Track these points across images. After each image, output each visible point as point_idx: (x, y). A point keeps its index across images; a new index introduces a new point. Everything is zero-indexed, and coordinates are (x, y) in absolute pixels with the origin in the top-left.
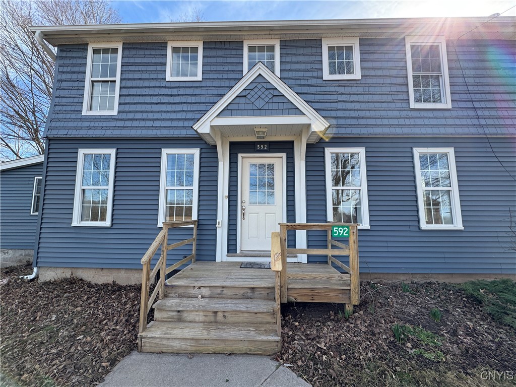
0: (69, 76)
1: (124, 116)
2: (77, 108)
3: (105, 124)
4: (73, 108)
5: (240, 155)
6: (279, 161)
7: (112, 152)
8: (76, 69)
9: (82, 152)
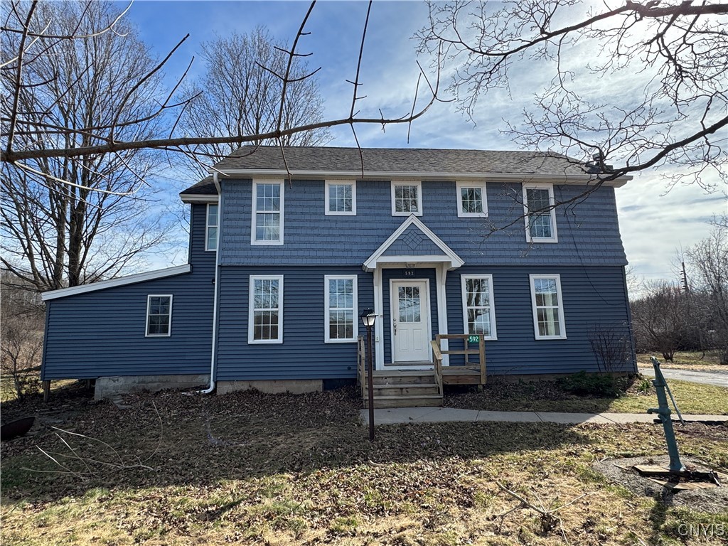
0: (235, 209)
1: (290, 246)
2: (246, 238)
3: (273, 253)
4: (241, 238)
5: (391, 280)
6: (423, 285)
7: (280, 278)
8: (242, 202)
9: (253, 278)
